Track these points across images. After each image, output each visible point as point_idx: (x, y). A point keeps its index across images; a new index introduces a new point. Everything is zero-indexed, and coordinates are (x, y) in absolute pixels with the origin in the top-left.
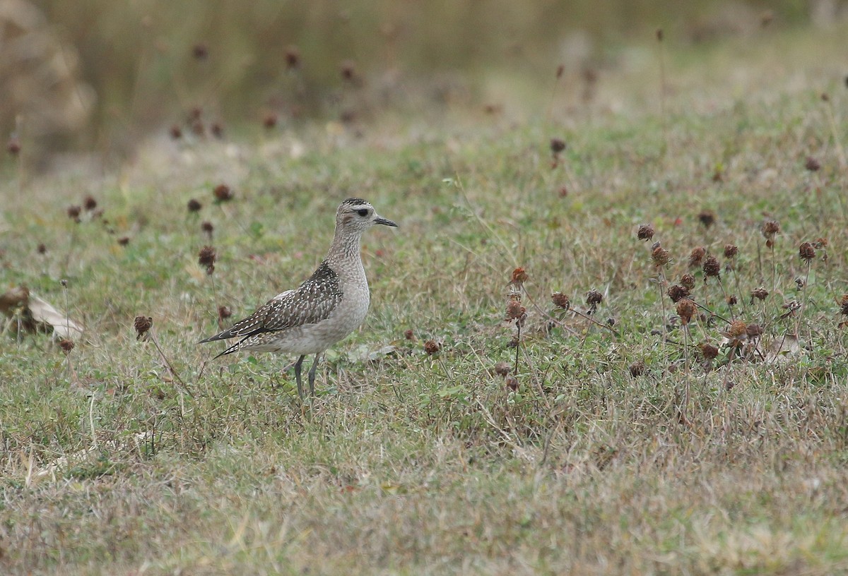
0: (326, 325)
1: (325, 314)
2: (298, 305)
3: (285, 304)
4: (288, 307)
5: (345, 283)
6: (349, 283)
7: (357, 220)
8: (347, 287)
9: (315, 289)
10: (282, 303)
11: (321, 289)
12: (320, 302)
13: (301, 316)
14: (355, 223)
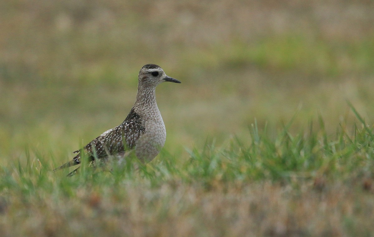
2: (115, 139)
3: (107, 139)
4: (109, 140)
5: (146, 122)
6: (149, 121)
7: (151, 79)
8: (148, 124)
9: (126, 127)
10: (105, 138)
11: (130, 126)
12: (129, 135)
13: (118, 146)
14: (150, 81)
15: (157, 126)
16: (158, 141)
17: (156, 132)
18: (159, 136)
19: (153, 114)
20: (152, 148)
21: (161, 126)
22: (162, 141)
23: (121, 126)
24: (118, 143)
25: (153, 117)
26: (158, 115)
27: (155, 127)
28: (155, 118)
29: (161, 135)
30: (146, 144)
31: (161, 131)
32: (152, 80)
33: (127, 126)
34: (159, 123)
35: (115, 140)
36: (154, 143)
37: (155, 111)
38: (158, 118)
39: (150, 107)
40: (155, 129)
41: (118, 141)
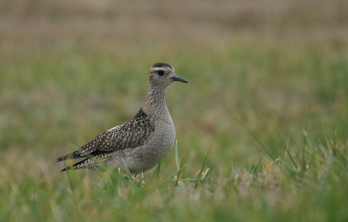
0: (141, 149)
1: (139, 140)
2: (121, 134)
3: (113, 134)
4: (115, 135)
5: (156, 121)
6: (159, 121)
7: (156, 78)
8: (158, 123)
9: (134, 124)
10: (111, 133)
11: (139, 123)
12: (136, 132)
13: (124, 142)
14: (156, 80)
15: (167, 127)
16: (168, 141)
17: (165, 132)
18: (169, 136)
19: (163, 114)
20: (161, 147)
21: (171, 126)
22: (172, 141)
23: (129, 123)
24: (124, 139)
25: (163, 117)
26: (167, 116)
27: (165, 127)
28: (165, 118)
29: (171, 135)
30: (155, 143)
31: (171, 131)
32: (158, 80)
33: (136, 124)
34: (168, 123)
35: (122, 136)
36: (163, 142)
37: (164, 112)
38: (167, 118)
39: (159, 107)
40: (165, 129)
41: (124, 137)
